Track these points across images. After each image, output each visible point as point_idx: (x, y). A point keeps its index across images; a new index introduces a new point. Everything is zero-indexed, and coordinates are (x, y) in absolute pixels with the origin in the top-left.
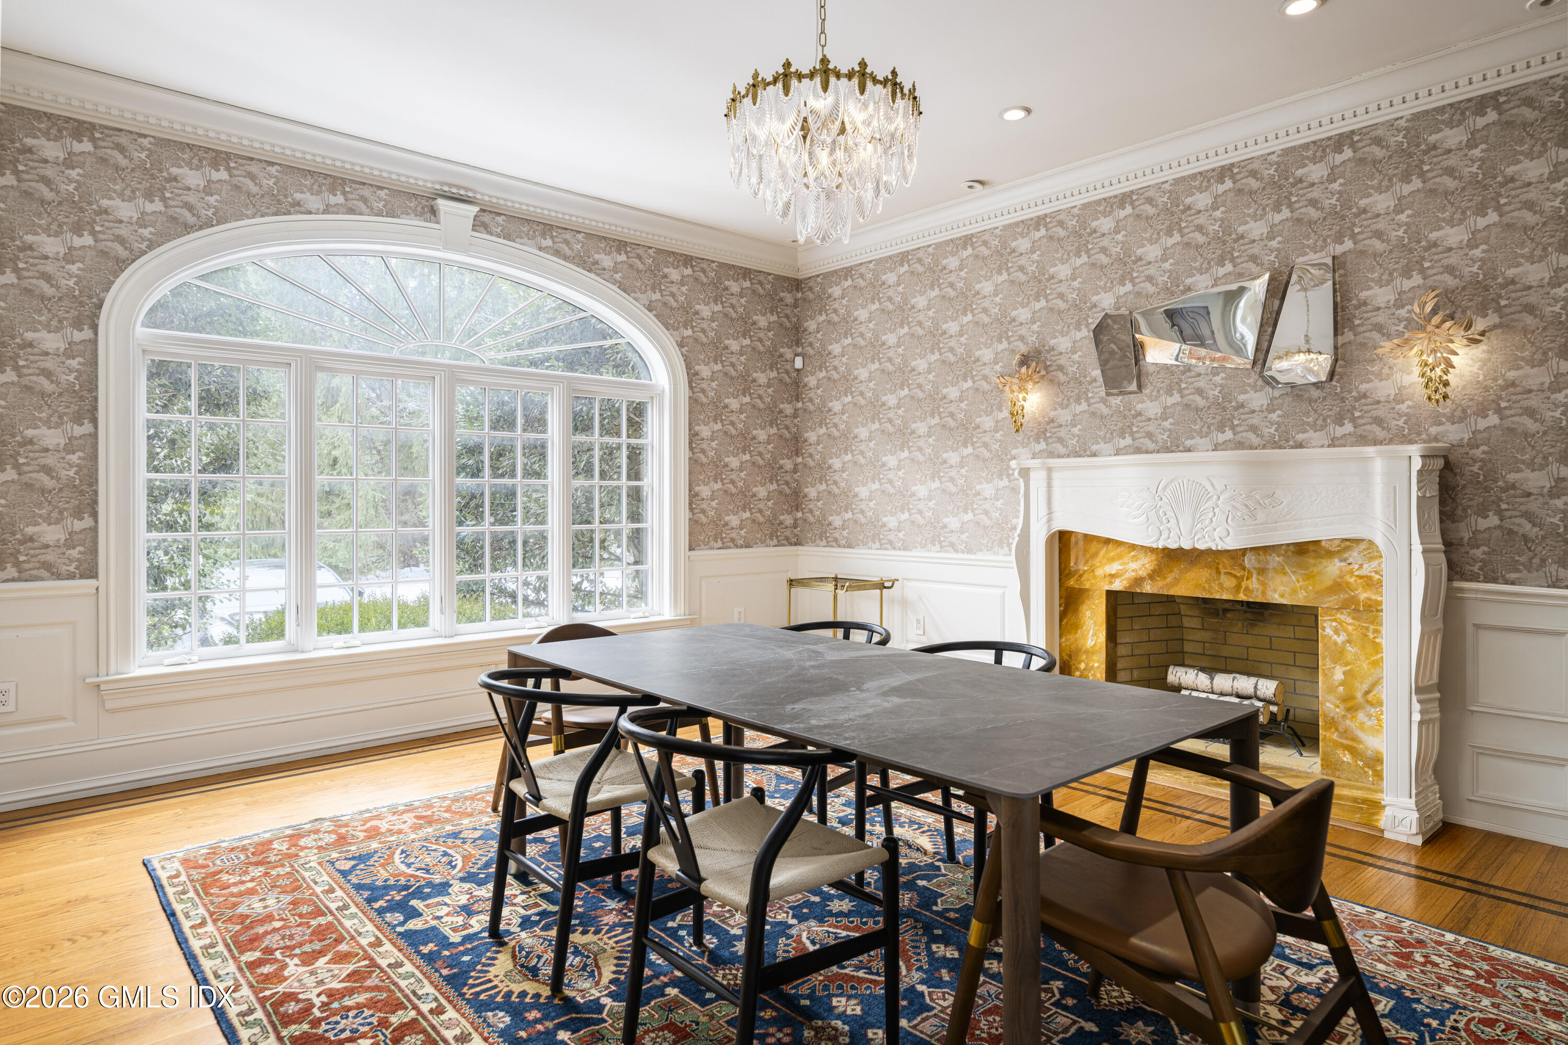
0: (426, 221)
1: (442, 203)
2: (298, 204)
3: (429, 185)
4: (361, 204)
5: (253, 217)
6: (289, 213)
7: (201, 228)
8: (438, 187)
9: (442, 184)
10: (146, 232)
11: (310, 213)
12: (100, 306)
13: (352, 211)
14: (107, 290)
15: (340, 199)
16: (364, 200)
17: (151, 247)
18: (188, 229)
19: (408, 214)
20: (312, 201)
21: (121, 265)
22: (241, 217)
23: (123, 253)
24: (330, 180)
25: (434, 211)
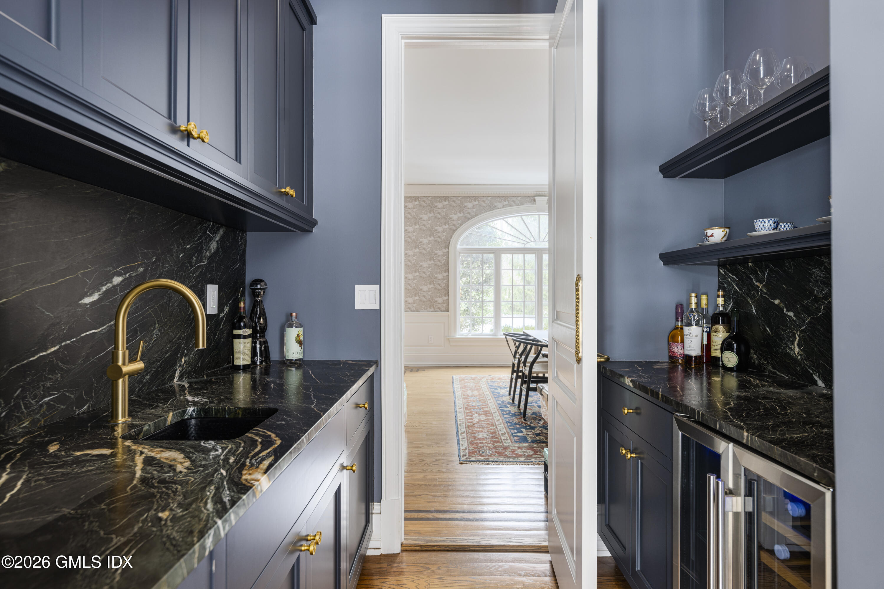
0: (532, 204)
1: (536, 198)
2: (496, 207)
3: (532, 193)
4: (513, 203)
5: (484, 213)
6: (493, 210)
7: (472, 218)
8: (535, 193)
9: (536, 192)
10: (459, 222)
11: (499, 208)
12: (449, 243)
13: (510, 206)
14: (451, 238)
15: (507, 203)
16: (514, 201)
17: (460, 226)
18: (469, 219)
19: (527, 203)
20: (499, 205)
21: (454, 231)
22: (481, 213)
23: (454, 228)
24: (504, 198)
25: (534, 200)
